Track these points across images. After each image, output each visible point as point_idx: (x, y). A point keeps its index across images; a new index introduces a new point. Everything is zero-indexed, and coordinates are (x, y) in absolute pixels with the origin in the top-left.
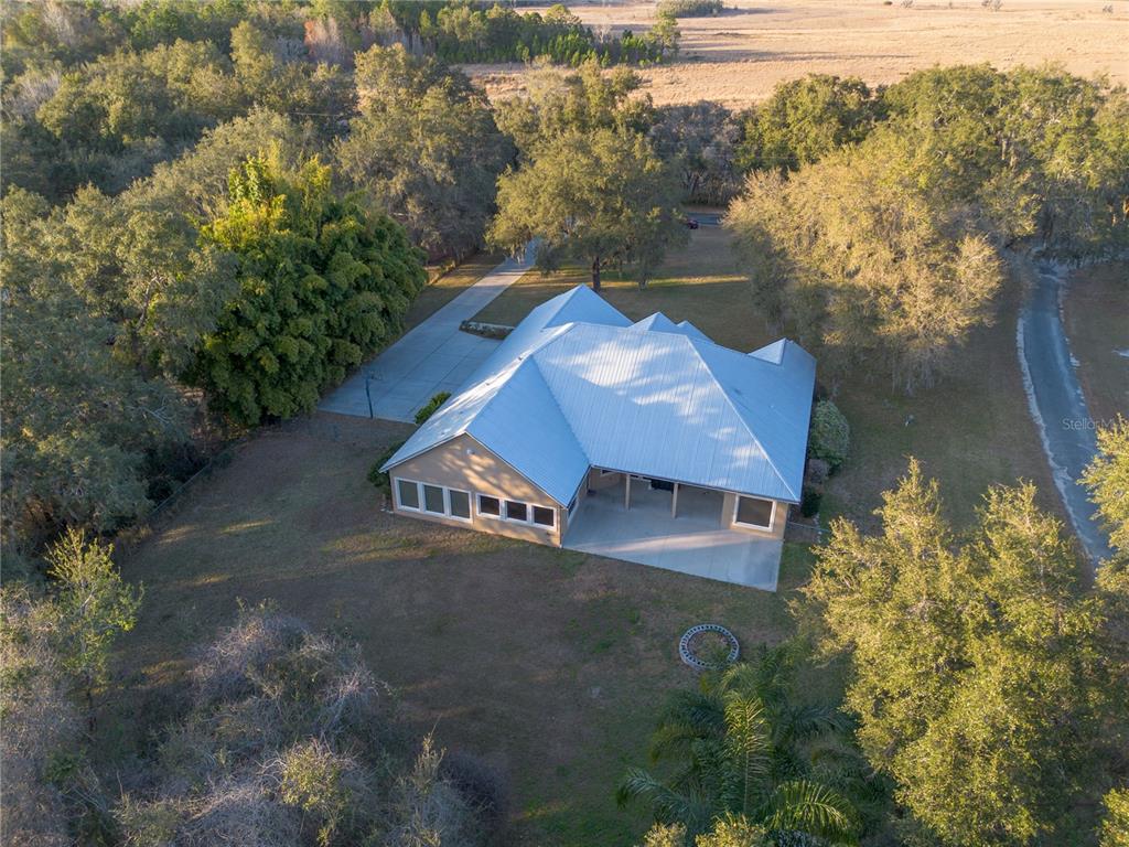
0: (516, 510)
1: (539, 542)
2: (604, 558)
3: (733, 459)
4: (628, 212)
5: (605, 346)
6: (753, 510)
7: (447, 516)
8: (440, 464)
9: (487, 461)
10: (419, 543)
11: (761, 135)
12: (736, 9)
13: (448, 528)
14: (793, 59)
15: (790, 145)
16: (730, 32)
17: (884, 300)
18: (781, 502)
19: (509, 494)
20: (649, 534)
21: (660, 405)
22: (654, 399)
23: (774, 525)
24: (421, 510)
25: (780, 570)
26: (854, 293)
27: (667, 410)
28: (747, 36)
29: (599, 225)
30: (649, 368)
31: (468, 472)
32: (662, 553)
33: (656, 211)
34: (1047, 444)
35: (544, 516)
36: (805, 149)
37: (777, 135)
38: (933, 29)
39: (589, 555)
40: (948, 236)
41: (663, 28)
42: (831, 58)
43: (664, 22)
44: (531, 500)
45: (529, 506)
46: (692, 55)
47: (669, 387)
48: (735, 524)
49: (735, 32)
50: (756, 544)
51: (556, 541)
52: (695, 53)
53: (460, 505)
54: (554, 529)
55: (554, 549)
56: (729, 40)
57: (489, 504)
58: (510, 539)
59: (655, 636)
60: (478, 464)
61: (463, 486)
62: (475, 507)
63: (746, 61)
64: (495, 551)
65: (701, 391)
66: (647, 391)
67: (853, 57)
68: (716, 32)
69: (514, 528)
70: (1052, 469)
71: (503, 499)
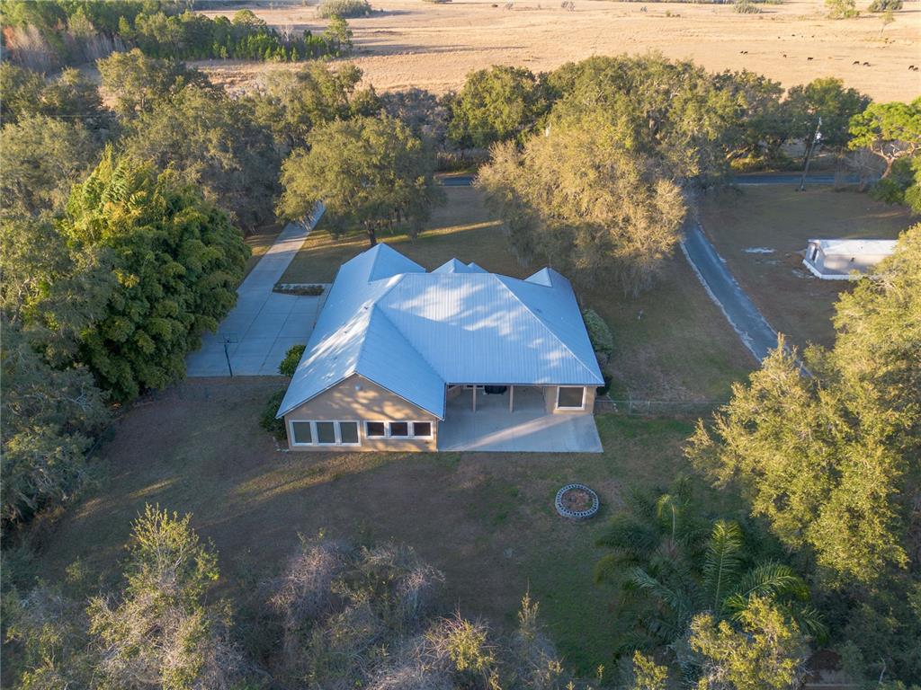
0: (399, 428)
1: (419, 450)
2: (473, 452)
3: (547, 362)
4: (399, 182)
5: (432, 289)
6: (570, 396)
7: (338, 444)
8: (329, 403)
9: (371, 394)
10: (322, 471)
11: (465, 114)
12: (382, 11)
13: (340, 454)
14: (443, 51)
15: (490, 120)
16: (386, 30)
17: (615, 232)
18: (589, 387)
19: (391, 418)
20: (498, 429)
21: (485, 328)
22: (480, 325)
23: (586, 405)
24: (314, 444)
25: (600, 436)
26: (592, 229)
27: (491, 333)
28: (400, 34)
29: (377, 195)
30: (469, 302)
31: (356, 406)
32: (515, 440)
33: (421, 179)
34: (729, 318)
35: (422, 429)
36: (502, 123)
37: (478, 113)
38: (534, 25)
39: (461, 453)
40: (647, 182)
41: (338, 28)
42: (469, 49)
43: (337, 23)
44: (411, 419)
45: (410, 423)
46: (363, 50)
47: (486, 315)
48: (557, 410)
49: (389, 30)
50: (575, 420)
51: (433, 448)
52: (366, 47)
53: (349, 433)
54: (431, 438)
55: (433, 454)
56: (387, 37)
57: (375, 428)
58: (395, 453)
59: (535, 502)
60: (365, 398)
61: (352, 417)
62: (362, 433)
63: (408, 53)
64: (386, 464)
65: (513, 314)
66: (474, 319)
67: (486, 49)
68: (374, 30)
69: (395, 444)
70: (739, 335)
71: (387, 423)
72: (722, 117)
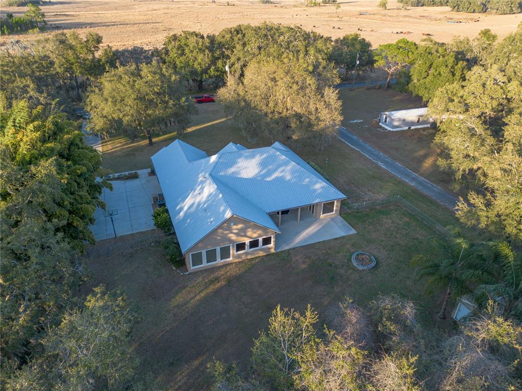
0: (254, 244)
1: (265, 254)
2: (294, 248)
3: (315, 190)
4: (171, 102)
6: (328, 207)
7: (219, 262)
8: (215, 237)
9: (240, 226)
10: (217, 279)
13: (221, 267)
16: (61, 13)
18: (338, 200)
19: (250, 238)
21: (277, 178)
22: (274, 176)
23: (336, 210)
24: (205, 264)
25: (350, 225)
26: (298, 116)
27: (280, 180)
29: (158, 111)
30: (263, 164)
31: (231, 235)
32: (312, 236)
33: (184, 99)
35: (267, 241)
39: (288, 250)
44: (260, 236)
45: (261, 239)
46: (53, 26)
47: (276, 170)
48: (322, 216)
51: (273, 251)
53: (225, 253)
54: (272, 245)
55: (273, 254)
57: (240, 247)
58: (252, 259)
59: (342, 266)
60: (237, 229)
61: (227, 243)
62: (233, 251)
65: (289, 168)
66: (269, 173)
69: (252, 254)
70: (376, 163)
71: (247, 241)
72: (326, 54)
